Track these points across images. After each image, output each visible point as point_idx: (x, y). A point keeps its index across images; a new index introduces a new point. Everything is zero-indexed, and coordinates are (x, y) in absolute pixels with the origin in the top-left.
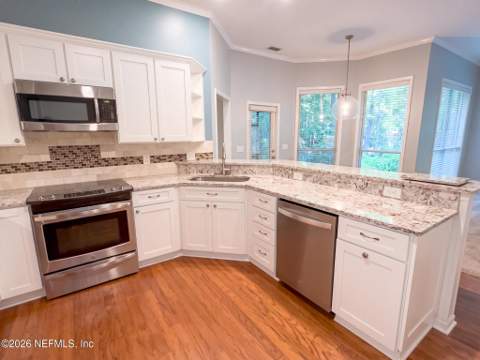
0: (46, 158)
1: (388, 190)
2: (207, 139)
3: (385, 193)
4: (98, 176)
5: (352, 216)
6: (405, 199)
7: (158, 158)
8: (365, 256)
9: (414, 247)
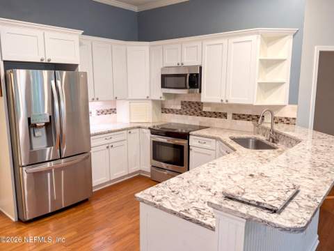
0: (179, 107)
2: (290, 103)
4: (200, 122)
7: (239, 116)
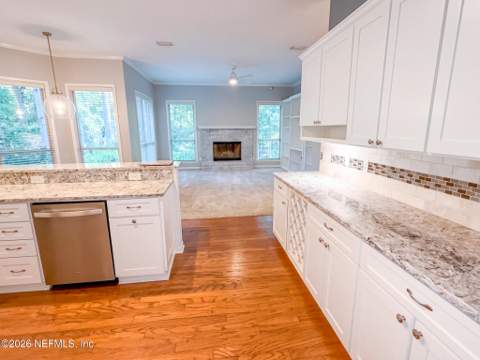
1: (132, 176)
3: (130, 179)
5: (118, 197)
6: (144, 179)
8: (134, 222)
9: (161, 203)
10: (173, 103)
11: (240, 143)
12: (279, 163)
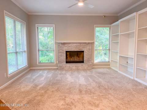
10: (40, 26)
11: (83, 52)
12: (109, 65)
